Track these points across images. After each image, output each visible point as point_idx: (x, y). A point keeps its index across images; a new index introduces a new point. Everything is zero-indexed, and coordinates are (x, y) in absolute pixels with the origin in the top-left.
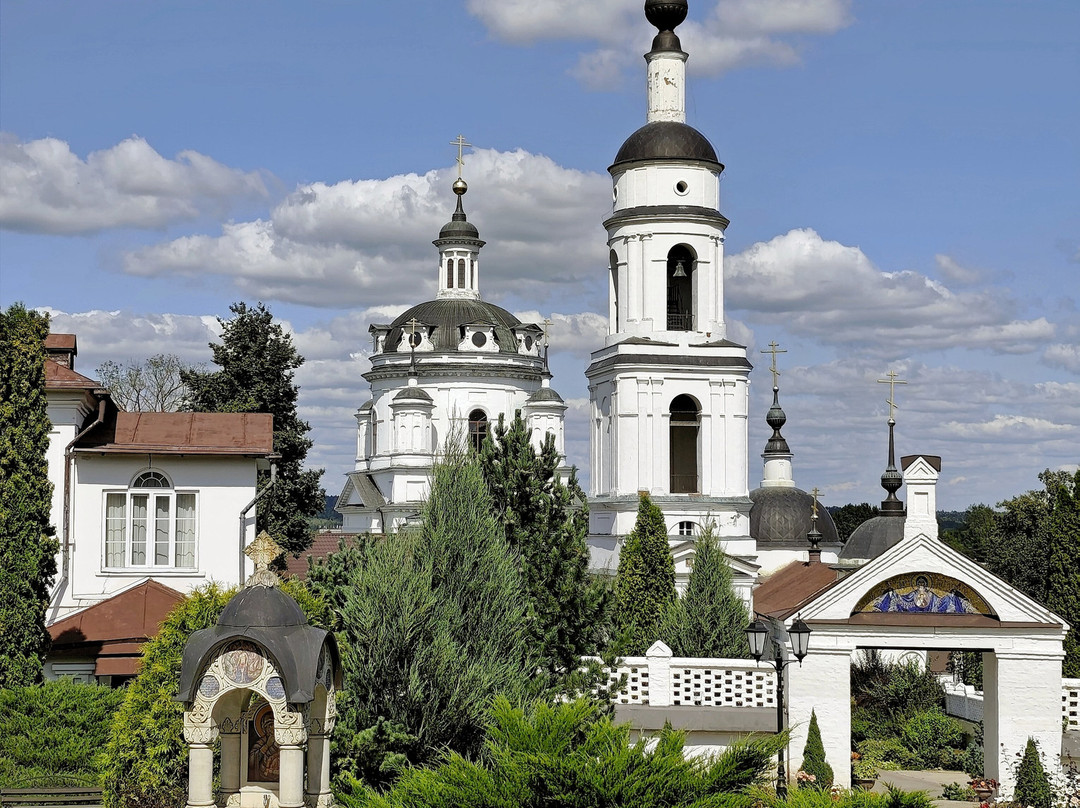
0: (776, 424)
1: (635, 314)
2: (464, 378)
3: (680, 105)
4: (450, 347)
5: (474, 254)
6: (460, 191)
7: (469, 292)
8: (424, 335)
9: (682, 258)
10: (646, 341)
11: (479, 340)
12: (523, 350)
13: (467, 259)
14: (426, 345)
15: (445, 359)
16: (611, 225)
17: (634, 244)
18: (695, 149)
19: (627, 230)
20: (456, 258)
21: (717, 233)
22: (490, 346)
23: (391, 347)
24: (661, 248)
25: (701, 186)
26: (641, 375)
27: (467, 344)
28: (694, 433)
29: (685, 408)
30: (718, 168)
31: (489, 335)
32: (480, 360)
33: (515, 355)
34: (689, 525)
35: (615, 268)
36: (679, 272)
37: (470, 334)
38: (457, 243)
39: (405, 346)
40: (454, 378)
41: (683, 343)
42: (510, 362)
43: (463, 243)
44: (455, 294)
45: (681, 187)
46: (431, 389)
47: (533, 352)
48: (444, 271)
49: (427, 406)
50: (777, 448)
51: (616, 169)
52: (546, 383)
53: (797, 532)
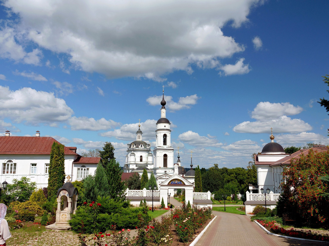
0: (179, 158)
1: (159, 143)
2: (139, 151)
3: (165, 115)
4: (138, 147)
5: (141, 135)
6: (140, 126)
7: (140, 140)
8: (134, 145)
9: (165, 136)
10: (160, 147)
11: (141, 146)
12: (147, 147)
13: (140, 135)
14: (135, 147)
15: (137, 149)
16: (156, 131)
17: (159, 134)
18: (167, 121)
19: (158, 132)
20: (139, 135)
21: (170, 132)
22: (143, 147)
23: (130, 147)
24: (162, 134)
25: (167, 126)
26: (160, 151)
27: (140, 147)
28: (166, 159)
29: (165, 156)
30: (170, 124)
31: (143, 145)
32: (142, 149)
33: (146, 148)
34: (166, 171)
35: (157, 137)
36: (165, 138)
37: (140, 145)
38: (139, 133)
39: (132, 147)
40: (138, 151)
41: (165, 147)
42: (146, 149)
43: (140, 133)
44: (139, 140)
45: (165, 126)
46: (135, 153)
47: (149, 148)
48: (137, 137)
49: (134, 155)
50: (179, 161)
51: (157, 124)
52: (150, 152)
53: (181, 172)
